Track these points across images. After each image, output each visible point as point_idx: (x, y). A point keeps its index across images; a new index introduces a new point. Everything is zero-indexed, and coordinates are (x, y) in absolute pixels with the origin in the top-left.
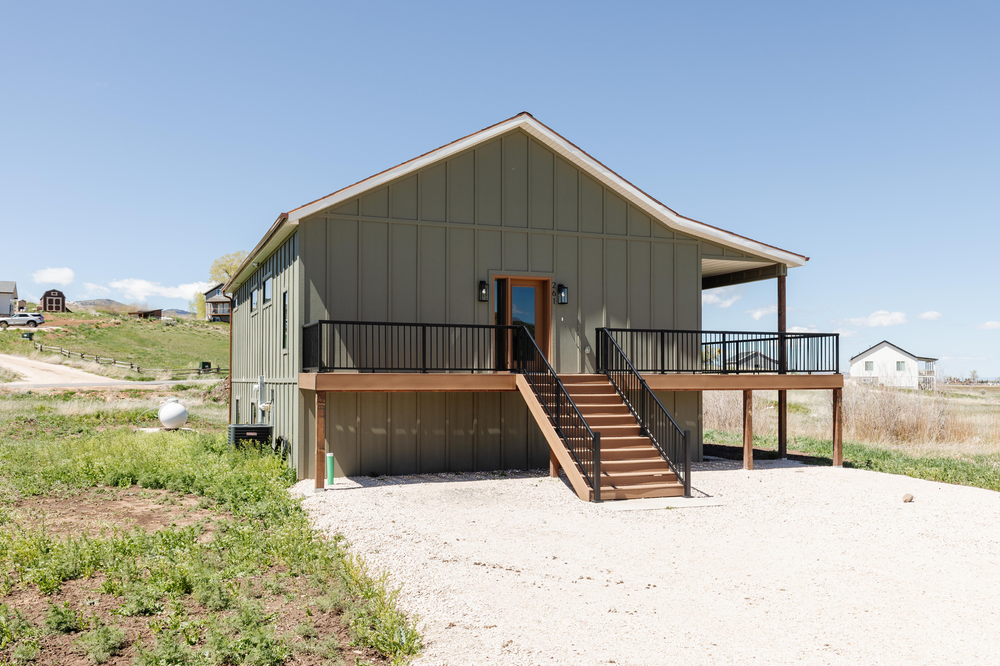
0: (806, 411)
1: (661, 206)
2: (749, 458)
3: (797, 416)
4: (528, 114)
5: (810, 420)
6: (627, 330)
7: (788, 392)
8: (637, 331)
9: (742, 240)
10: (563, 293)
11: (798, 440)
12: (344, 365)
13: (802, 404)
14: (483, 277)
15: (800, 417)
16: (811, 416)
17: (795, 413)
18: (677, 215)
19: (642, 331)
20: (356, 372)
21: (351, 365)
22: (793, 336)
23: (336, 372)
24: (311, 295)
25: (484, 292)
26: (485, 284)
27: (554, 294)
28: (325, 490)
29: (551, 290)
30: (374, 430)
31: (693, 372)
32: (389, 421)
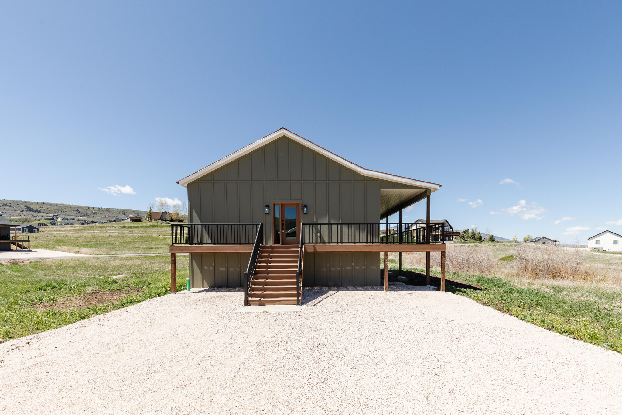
1: (354, 165)
4: (284, 128)
7: (431, 253)
9: (400, 178)
10: (305, 209)
12: (208, 242)
14: (267, 203)
18: (363, 169)
19: (346, 224)
20: (212, 245)
21: (210, 242)
22: (434, 224)
23: (204, 245)
24: (193, 215)
25: (267, 210)
26: (268, 206)
27: (302, 210)
28: (175, 293)
29: (300, 208)
30: (221, 269)
31: (355, 243)
32: (227, 265)
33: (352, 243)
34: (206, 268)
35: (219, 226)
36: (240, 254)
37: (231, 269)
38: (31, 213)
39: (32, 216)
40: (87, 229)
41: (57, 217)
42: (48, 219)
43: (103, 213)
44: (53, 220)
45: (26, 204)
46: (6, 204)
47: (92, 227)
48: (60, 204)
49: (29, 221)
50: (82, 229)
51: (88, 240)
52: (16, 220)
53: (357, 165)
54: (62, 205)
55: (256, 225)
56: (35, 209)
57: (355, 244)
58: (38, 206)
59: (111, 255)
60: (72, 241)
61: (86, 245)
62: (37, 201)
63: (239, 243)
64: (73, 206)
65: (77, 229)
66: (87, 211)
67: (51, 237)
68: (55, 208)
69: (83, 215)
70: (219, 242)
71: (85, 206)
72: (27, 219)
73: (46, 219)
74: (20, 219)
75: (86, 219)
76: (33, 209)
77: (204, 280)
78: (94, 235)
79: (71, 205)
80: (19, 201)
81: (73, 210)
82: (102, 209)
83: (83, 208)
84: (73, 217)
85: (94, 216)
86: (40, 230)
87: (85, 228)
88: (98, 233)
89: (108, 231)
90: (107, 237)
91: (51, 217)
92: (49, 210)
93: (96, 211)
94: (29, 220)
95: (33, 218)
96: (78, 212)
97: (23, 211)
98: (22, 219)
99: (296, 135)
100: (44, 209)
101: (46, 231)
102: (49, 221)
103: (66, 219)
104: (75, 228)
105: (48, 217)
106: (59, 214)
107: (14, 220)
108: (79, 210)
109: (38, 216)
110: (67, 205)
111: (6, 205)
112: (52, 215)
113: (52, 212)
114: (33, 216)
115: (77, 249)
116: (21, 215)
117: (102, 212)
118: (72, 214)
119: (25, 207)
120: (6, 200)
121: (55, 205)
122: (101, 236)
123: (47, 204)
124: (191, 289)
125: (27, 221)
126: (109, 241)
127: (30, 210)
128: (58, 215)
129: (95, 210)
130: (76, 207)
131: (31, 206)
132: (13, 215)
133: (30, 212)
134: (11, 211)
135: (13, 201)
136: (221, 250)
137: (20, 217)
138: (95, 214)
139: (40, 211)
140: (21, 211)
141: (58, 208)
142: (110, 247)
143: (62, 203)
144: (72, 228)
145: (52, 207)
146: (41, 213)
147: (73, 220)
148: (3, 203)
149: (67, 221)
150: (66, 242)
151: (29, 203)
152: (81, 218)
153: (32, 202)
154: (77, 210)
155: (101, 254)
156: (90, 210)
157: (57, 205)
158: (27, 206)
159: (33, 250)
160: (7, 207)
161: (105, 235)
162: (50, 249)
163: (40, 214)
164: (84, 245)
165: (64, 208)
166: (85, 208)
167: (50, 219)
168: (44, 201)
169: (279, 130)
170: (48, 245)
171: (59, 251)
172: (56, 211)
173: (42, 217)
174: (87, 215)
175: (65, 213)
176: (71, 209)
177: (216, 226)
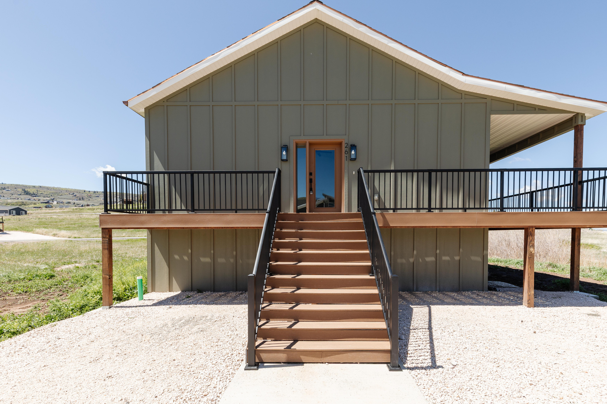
0: (598, 248)
1: (447, 68)
2: (529, 295)
3: (592, 250)
5: (601, 253)
6: (390, 171)
8: (401, 171)
10: (353, 151)
11: (592, 270)
12: (179, 207)
13: (595, 244)
14: (285, 142)
15: (594, 251)
16: (602, 251)
17: (590, 249)
18: (463, 74)
19: (407, 171)
21: (183, 208)
24: (155, 162)
25: (284, 153)
26: (285, 147)
27: (346, 153)
28: (110, 308)
29: (344, 149)
30: (202, 259)
31: (465, 209)
32: (212, 252)
33: (461, 209)
34: (177, 257)
35: (195, 176)
36: (235, 230)
37: (221, 260)
38: (29, 197)
39: (28, 200)
40: (76, 211)
41: (54, 200)
42: (44, 203)
43: (99, 197)
44: (49, 203)
45: (24, 188)
46: (4, 187)
47: (81, 209)
48: (56, 188)
49: (25, 205)
50: (71, 212)
51: (72, 223)
52: (13, 204)
53: (451, 68)
54: (58, 189)
55: (269, 172)
56: (32, 193)
57: (465, 211)
58: (35, 190)
59: (91, 238)
60: (55, 223)
61: (69, 227)
62: (34, 185)
63: (234, 210)
64: (69, 190)
65: (66, 212)
66: (83, 195)
67: (36, 219)
68: (52, 192)
69: (78, 198)
70: (196, 207)
71: (81, 189)
72: (23, 203)
73: (42, 203)
74: (17, 202)
75: (82, 202)
76: (30, 193)
77: (174, 278)
78: (80, 217)
79: (67, 189)
80: (17, 185)
81: (70, 194)
82: (97, 193)
83: (79, 191)
84: (69, 201)
85: (89, 200)
86: (28, 212)
87: (75, 210)
88: (84, 215)
89: (97, 214)
90: (93, 219)
91: (48, 200)
92: (46, 193)
93: (92, 195)
94: (25, 203)
95: (30, 201)
96: (74, 196)
97: (21, 194)
98: (19, 202)
99: (340, 13)
100: (41, 192)
101: (34, 214)
102: (45, 205)
103: (61, 203)
104: (64, 210)
105: (44, 200)
106: (55, 197)
107: (11, 204)
108: (75, 194)
109: (34, 199)
110: (63, 188)
111: (4, 189)
112: (49, 199)
113: (49, 196)
114: (30, 199)
115: (55, 231)
116: (18, 199)
117: (98, 195)
118: (68, 198)
119: (23, 190)
120: (4, 183)
121: (51, 189)
122: (87, 218)
123: (44, 187)
124: (146, 296)
125: (23, 205)
126: (95, 223)
127: (27, 194)
128: (54, 199)
129: (90, 193)
130: (73, 190)
131: (29, 190)
132: (11, 199)
133: (27, 195)
134: (9, 195)
135: (11, 185)
136: (199, 222)
137: (17, 201)
138: (91, 197)
139: (37, 195)
140: (18, 195)
141: (54, 192)
142: (94, 229)
143: (59, 187)
144: (61, 211)
145: (48, 191)
146: (38, 196)
147: (69, 204)
148: (1, 187)
149: (62, 204)
150: (48, 224)
151: (26, 186)
152: (76, 202)
153: (30, 186)
154: (73, 193)
155: (81, 237)
156: (86, 194)
157: (53, 188)
158: (24, 190)
159: (7, 233)
160: (4, 191)
161: (91, 217)
162: (28, 231)
163: (37, 198)
164: (67, 227)
165: (60, 192)
166: (80, 192)
167: (46, 203)
168: (41, 185)
169: (308, 5)
170: (28, 227)
171: (37, 233)
172: (52, 194)
173: (39, 200)
174: (83, 199)
175: (62, 196)
176: (67, 193)
177: (189, 176)
